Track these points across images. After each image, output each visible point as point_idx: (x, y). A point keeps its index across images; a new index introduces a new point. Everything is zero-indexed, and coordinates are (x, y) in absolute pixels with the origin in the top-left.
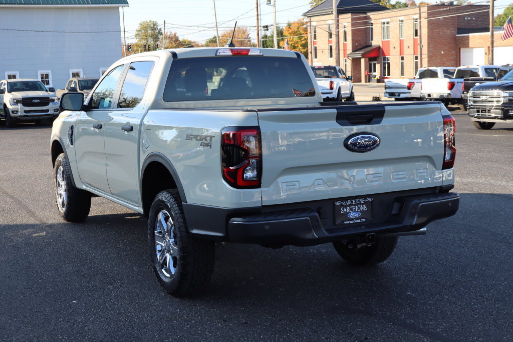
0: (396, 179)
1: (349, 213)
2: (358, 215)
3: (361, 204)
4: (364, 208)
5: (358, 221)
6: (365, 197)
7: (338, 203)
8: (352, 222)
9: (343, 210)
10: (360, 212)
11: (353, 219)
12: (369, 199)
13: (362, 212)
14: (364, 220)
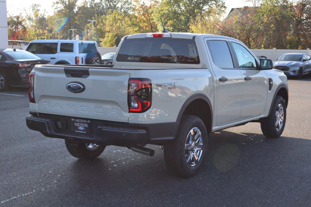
0: (97, 112)
1: (78, 126)
2: (83, 129)
3: (85, 123)
4: (86, 125)
5: (82, 132)
6: (87, 119)
7: (73, 120)
8: (79, 132)
9: (76, 124)
10: (84, 127)
11: (80, 130)
12: (89, 121)
13: (85, 127)
14: (85, 132)
